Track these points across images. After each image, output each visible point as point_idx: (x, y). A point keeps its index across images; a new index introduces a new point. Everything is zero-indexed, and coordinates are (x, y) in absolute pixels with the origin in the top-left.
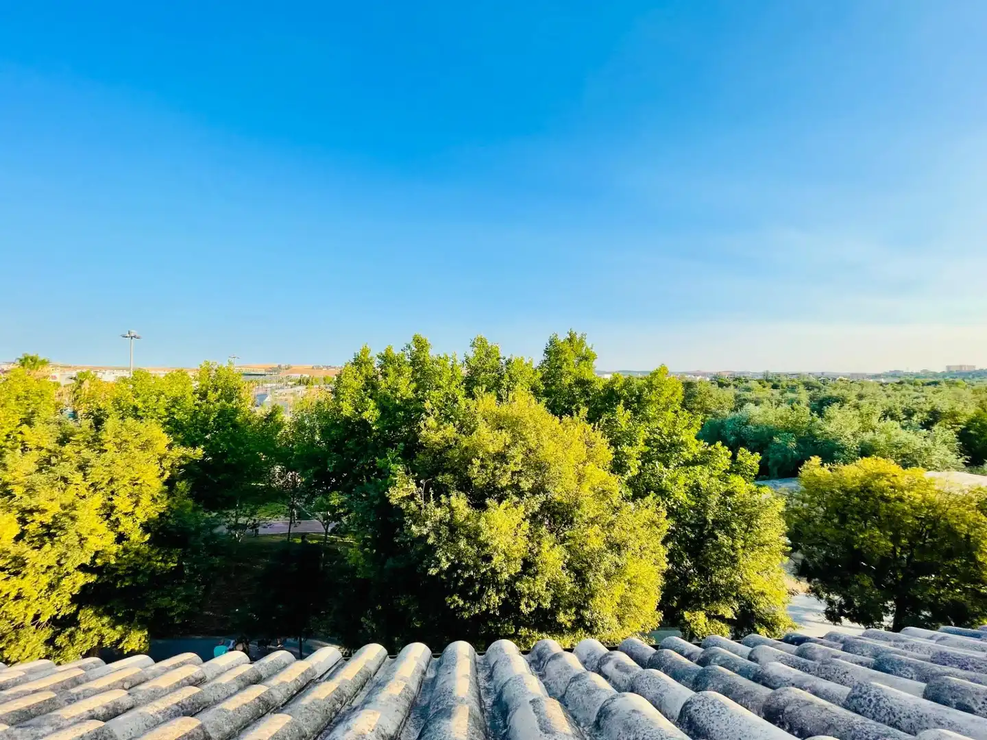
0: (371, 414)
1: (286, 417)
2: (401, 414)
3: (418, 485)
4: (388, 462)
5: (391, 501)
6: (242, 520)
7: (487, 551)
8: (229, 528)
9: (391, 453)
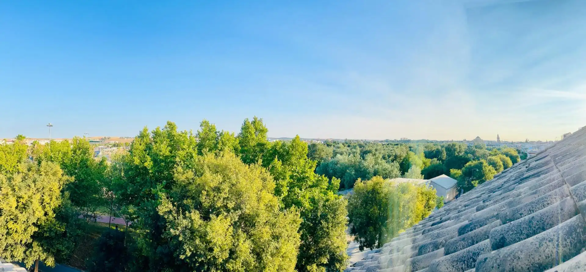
0: (149, 164)
1: (109, 163)
2: (163, 164)
3: (174, 205)
4: (157, 191)
5: (159, 213)
6: (90, 213)
7: (211, 245)
8: (84, 216)
9: (159, 186)
